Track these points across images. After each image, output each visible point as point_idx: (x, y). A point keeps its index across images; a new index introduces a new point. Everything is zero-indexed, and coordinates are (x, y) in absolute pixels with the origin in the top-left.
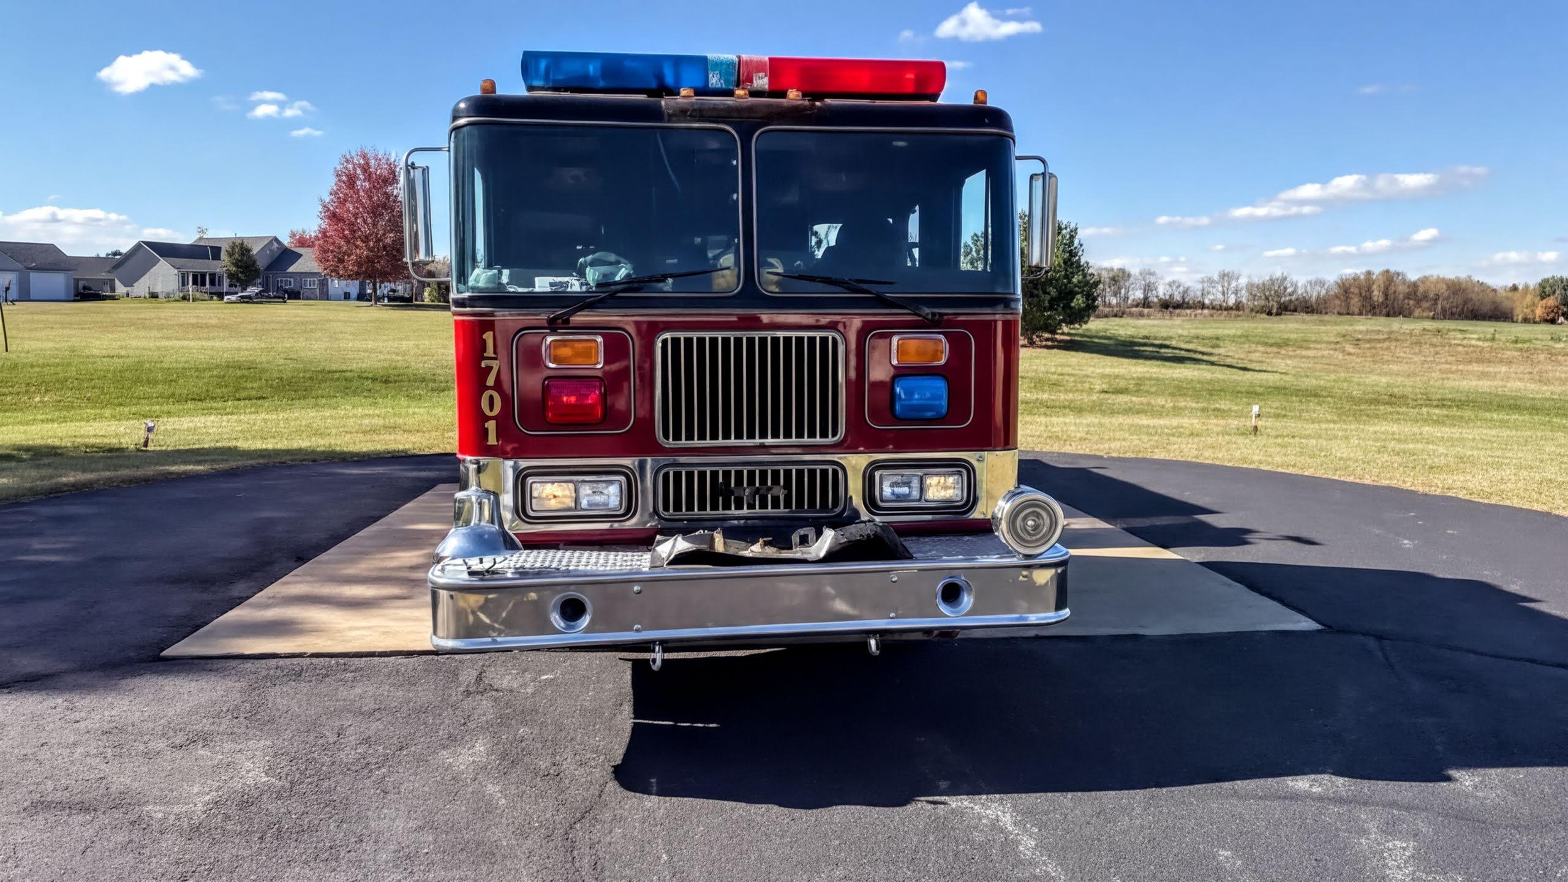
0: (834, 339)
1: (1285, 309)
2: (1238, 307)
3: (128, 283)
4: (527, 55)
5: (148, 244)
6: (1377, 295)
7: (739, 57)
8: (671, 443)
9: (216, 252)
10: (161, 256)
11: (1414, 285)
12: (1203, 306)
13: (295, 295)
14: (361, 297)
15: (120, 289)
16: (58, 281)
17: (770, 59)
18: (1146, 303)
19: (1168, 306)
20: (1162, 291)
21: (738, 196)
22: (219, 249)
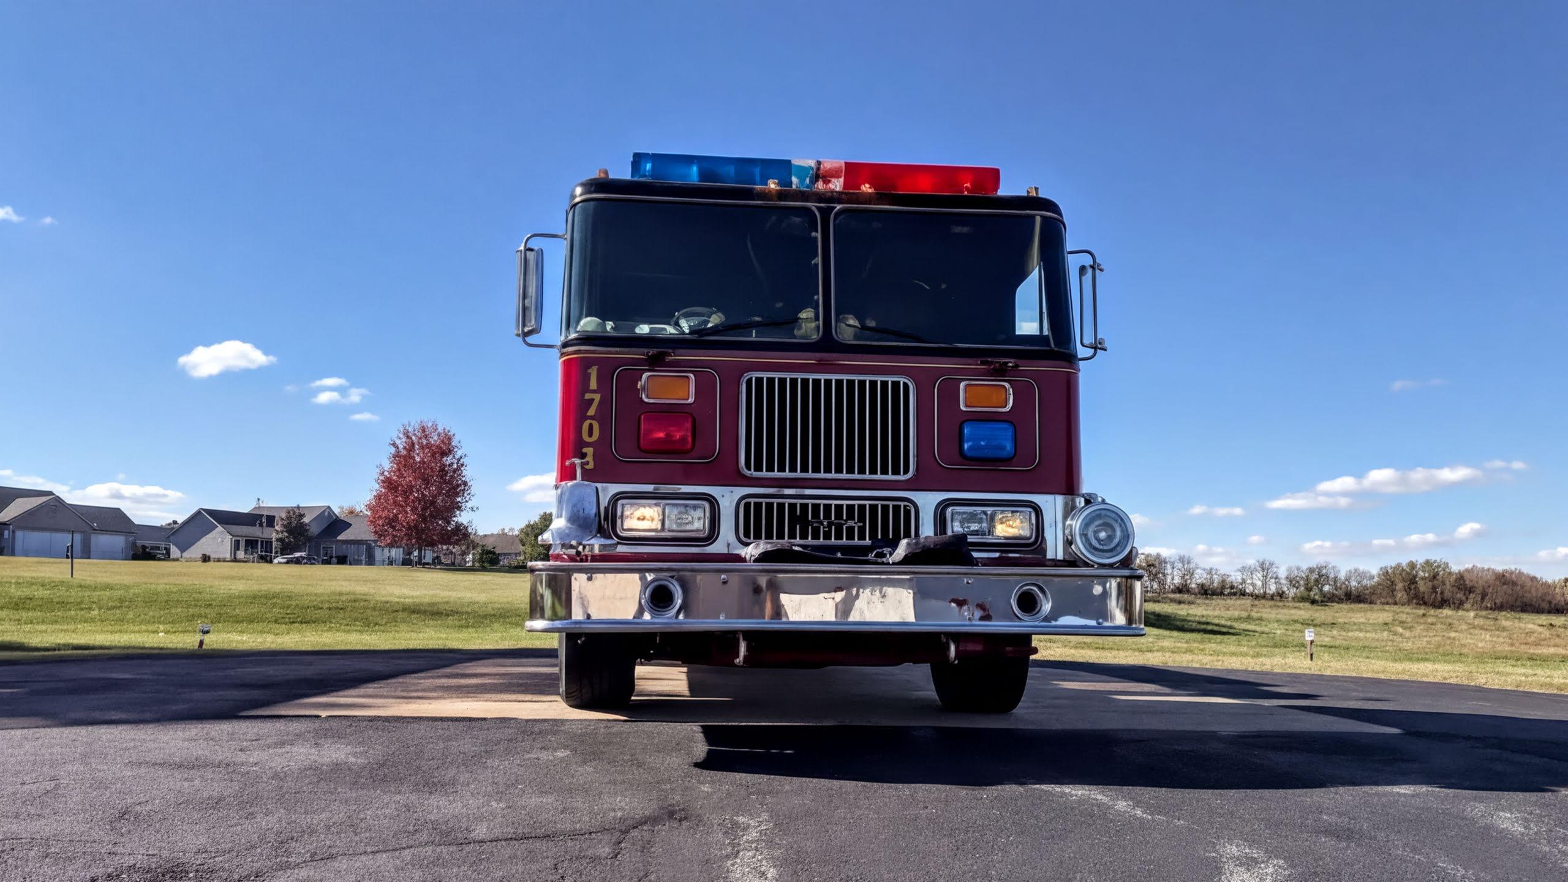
0: (905, 385)
1: (1328, 600)
2: (1281, 595)
3: (183, 549)
4: (636, 155)
5: (206, 511)
6: (1422, 587)
7: (819, 163)
8: (753, 473)
9: (271, 521)
10: (219, 523)
11: (1461, 577)
12: (1243, 594)
13: (342, 560)
14: (406, 562)
15: (175, 551)
16: (118, 541)
17: (845, 163)
18: (1182, 589)
19: (1206, 592)
20: (1200, 577)
21: (819, 260)
22: (274, 517)
